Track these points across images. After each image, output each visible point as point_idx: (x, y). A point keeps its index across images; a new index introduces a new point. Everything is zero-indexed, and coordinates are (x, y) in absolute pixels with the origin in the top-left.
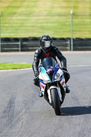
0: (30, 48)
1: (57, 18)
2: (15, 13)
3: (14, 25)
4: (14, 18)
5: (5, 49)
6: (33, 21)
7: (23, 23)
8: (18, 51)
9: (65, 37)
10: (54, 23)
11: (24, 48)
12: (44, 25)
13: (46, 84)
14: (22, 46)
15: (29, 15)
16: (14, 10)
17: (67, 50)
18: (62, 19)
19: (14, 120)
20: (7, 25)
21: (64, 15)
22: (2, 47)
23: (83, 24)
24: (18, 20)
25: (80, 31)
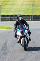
0: (14, 20)
1: (26, 6)
2: (7, 4)
3: (7, 9)
4: (7, 6)
5: (3, 20)
6: (15, 7)
7: (11, 9)
8: (8, 21)
9: (29, 14)
10: (24, 8)
11: (11, 20)
12: (20, 9)
13: (20, 37)
14: (10, 19)
15: (13, 5)
16: (7, 3)
17: (30, 20)
18: (28, 7)
19: (7, 52)
20: (3, 9)
21: (29, 5)
22: (1, 19)
23: (37, 9)
24: (8, 7)
25: (36, 12)
